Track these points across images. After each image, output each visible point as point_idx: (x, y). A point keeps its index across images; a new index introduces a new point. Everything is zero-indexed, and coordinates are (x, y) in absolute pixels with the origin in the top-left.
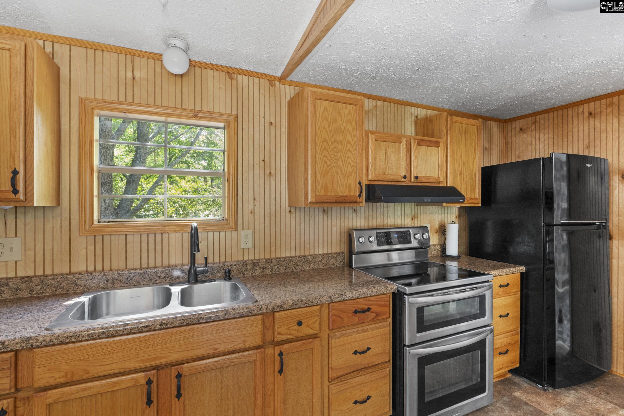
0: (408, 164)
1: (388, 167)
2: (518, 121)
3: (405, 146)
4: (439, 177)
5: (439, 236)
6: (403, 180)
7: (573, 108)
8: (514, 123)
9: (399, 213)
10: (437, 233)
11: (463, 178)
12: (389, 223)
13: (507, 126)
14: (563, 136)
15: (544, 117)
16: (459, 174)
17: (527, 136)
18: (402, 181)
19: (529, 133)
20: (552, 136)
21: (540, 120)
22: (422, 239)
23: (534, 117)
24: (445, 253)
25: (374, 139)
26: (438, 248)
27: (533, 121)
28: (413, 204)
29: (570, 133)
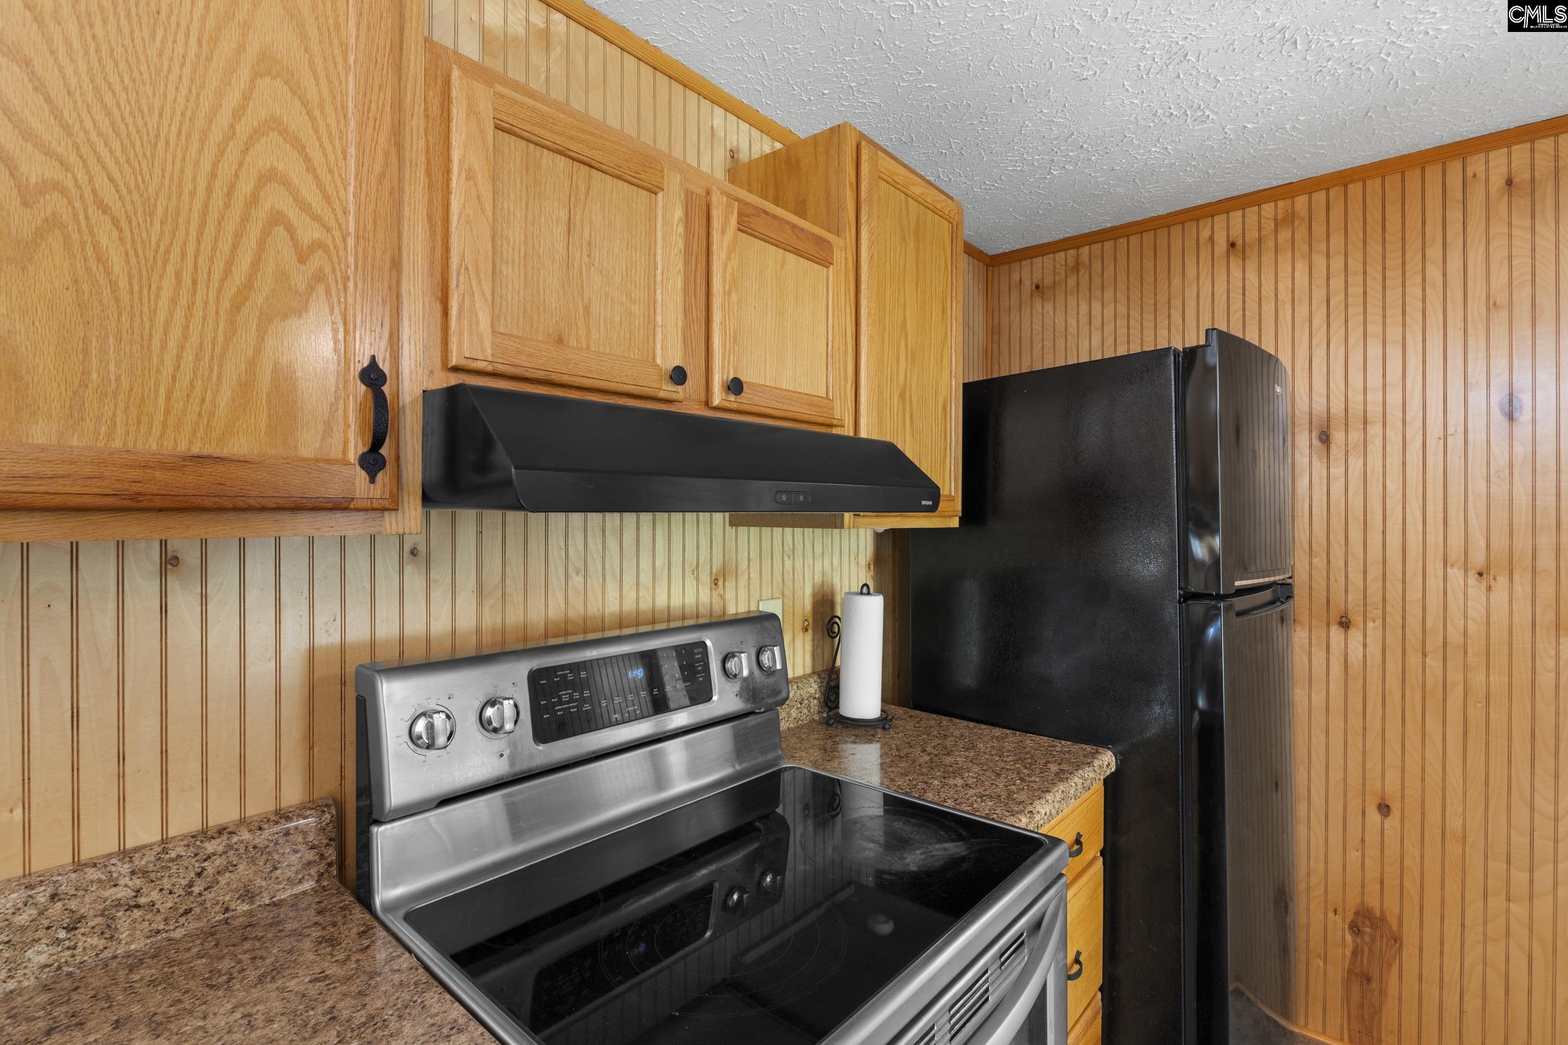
0: (699, 313)
1: (587, 309)
2: (1029, 261)
3: (679, 213)
4: (827, 398)
5: (813, 640)
6: (668, 390)
7: (1183, 226)
8: (1015, 266)
9: (660, 561)
10: (806, 630)
11: (911, 416)
12: (612, 607)
13: (996, 276)
14: (1155, 311)
15: (1103, 251)
16: (896, 398)
17: (1054, 308)
18: (662, 394)
19: (1060, 299)
20: (1126, 310)
21: (1090, 261)
22: (757, 672)
23: (1072, 252)
24: (837, 707)
25: (486, 108)
26: (813, 691)
27: (1071, 262)
28: (718, 517)
29: (1177, 303)
